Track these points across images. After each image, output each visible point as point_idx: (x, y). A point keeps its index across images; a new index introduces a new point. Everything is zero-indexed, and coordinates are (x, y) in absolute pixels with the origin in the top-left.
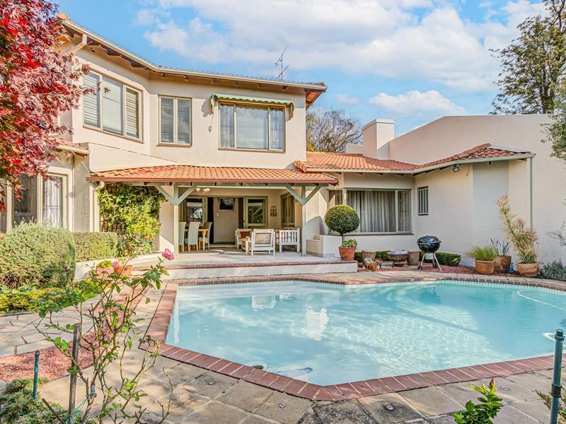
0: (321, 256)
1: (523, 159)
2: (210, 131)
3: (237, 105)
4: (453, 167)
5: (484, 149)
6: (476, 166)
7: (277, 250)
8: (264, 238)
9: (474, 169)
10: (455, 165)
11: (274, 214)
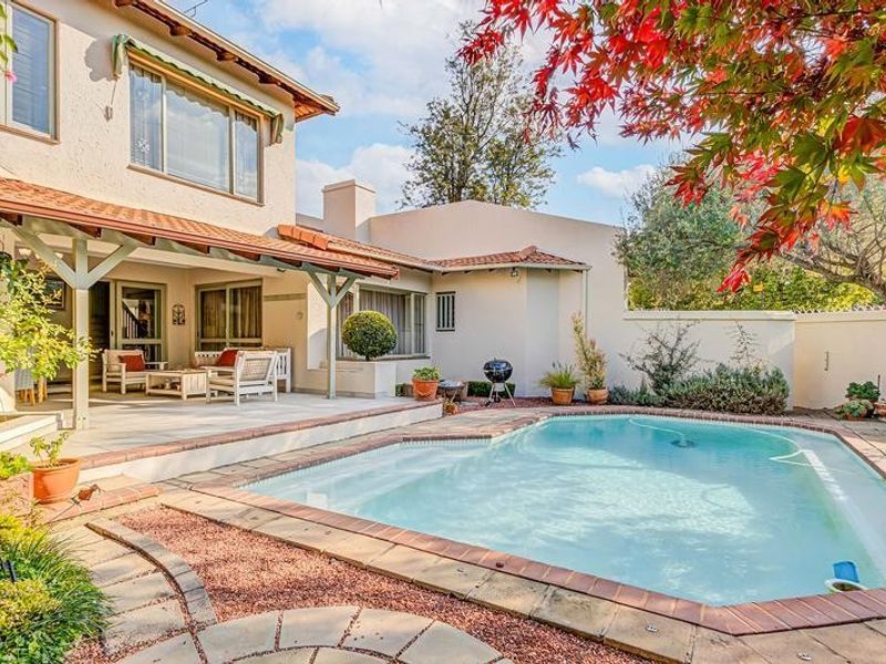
0: (372, 396)
1: (577, 271)
2: (108, 119)
3: (171, 83)
4: (511, 270)
5: (533, 254)
6: (530, 271)
7: (281, 390)
8: (256, 368)
9: (528, 275)
10: (514, 268)
11: (179, 321)
